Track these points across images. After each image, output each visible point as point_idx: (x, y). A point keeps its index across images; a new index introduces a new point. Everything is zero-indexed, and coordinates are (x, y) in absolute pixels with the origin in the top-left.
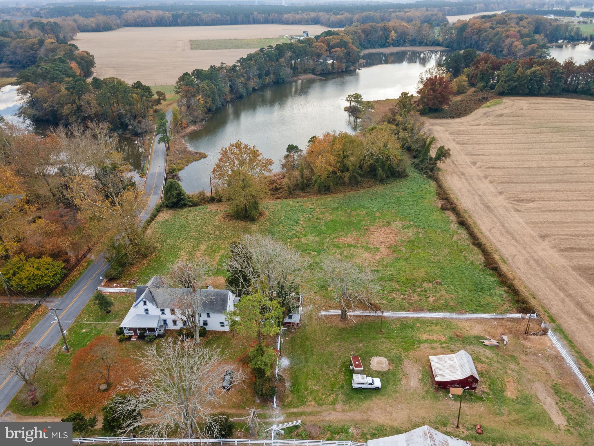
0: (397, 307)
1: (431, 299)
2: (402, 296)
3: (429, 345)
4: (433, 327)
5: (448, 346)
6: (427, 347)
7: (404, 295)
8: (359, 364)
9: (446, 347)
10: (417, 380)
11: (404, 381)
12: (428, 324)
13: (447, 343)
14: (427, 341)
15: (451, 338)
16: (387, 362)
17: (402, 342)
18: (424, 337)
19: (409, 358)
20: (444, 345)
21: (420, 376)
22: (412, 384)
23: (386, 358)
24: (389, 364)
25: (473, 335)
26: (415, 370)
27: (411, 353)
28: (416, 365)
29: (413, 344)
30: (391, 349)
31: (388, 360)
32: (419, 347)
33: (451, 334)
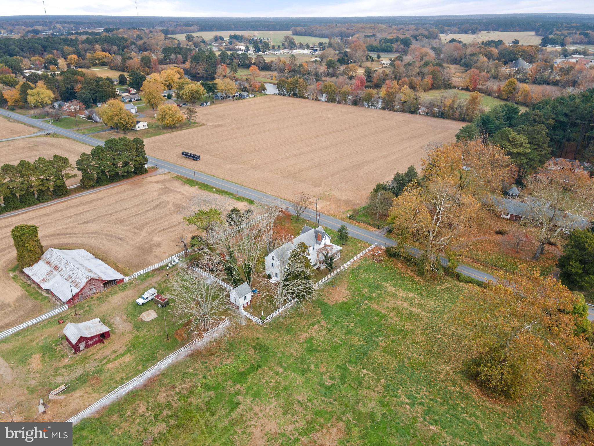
0: (173, 373)
1: (142, 409)
2: (177, 390)
3: (119, 353)
4: (124, 374)
5: (101, 362)
6: (119, 349)
7: (177, 393)
8: (158, 298)
9: (103, 360)
10: (115, 322)
11: (125, 317)
12: (130, 375)
13: (103, 364)
14: (123, 355)
15: (101, 372)
16: (144, 320)
17: (144, 341)
18: (127, 358)
19: (130, 332)
20: (105, 361)
21: (114, 325)
22: (118, 318)
23: (147, 322)
24: (142, 319)
25: (78, 390)
26: (120, 327)
27: (131, 337)
28: (121, 331)
29: (134, 346)
30: (148, 331)
31: (144, 321)
32: (126, 346)
33: (102, 377)
